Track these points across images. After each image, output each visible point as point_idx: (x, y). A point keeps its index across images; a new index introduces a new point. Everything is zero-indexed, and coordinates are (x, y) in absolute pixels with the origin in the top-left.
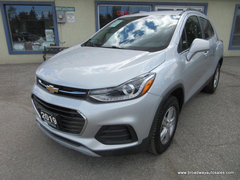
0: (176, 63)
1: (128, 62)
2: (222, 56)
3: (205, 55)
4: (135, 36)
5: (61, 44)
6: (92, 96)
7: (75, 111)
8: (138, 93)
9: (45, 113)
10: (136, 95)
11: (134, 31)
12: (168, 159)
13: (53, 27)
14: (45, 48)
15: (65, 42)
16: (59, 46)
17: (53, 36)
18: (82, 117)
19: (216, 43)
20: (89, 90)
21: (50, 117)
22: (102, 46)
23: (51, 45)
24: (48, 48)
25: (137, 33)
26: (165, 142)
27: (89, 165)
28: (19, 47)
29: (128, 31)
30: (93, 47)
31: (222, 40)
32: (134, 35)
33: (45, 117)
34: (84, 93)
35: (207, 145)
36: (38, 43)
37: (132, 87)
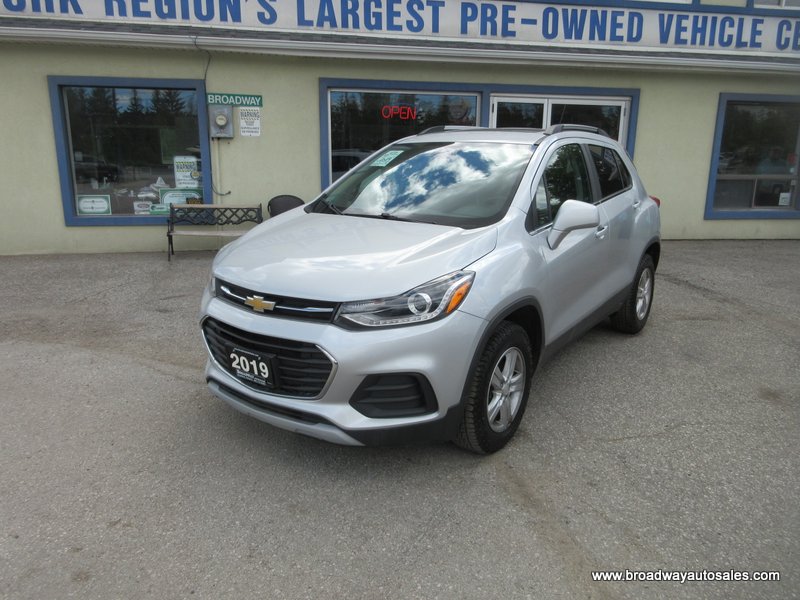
0: (526, 254)
1: (414, 249)
2: (657, 238)
3: (597, 237)
4: (427, 187)
5: (219, 197)
6: (347, 317)
7: (313, 346)
8: (438, 311)
9: (240, 354)
10: (434, 314)
11: (426, 171)
12: (506, 463)
13: (197, 150)
14: (172, 208)
15: (229, 193)
16: (211, 203)
17: (198, 174)
18: (327, 359)
19: (636, 206)
20: (341, 303)
21: (254, 363)
22: (344, 212)
23: (188, 201)
24: (180, 209)
25: (434, 178)
26: (501, 427)
27: (332, 471)
28: (96, 204)
29: (409, 172)
30: (334, 213)
31: (658, 198)
32: (425, 182)
33: (239, 364)
34: (331, 310)
35: (597, 440)
36: (151, 195)
37: (427, 298)
